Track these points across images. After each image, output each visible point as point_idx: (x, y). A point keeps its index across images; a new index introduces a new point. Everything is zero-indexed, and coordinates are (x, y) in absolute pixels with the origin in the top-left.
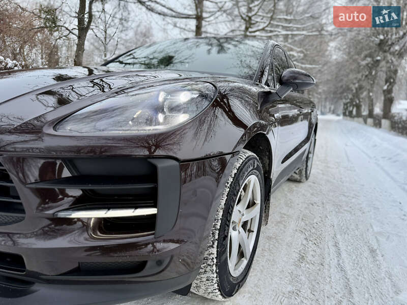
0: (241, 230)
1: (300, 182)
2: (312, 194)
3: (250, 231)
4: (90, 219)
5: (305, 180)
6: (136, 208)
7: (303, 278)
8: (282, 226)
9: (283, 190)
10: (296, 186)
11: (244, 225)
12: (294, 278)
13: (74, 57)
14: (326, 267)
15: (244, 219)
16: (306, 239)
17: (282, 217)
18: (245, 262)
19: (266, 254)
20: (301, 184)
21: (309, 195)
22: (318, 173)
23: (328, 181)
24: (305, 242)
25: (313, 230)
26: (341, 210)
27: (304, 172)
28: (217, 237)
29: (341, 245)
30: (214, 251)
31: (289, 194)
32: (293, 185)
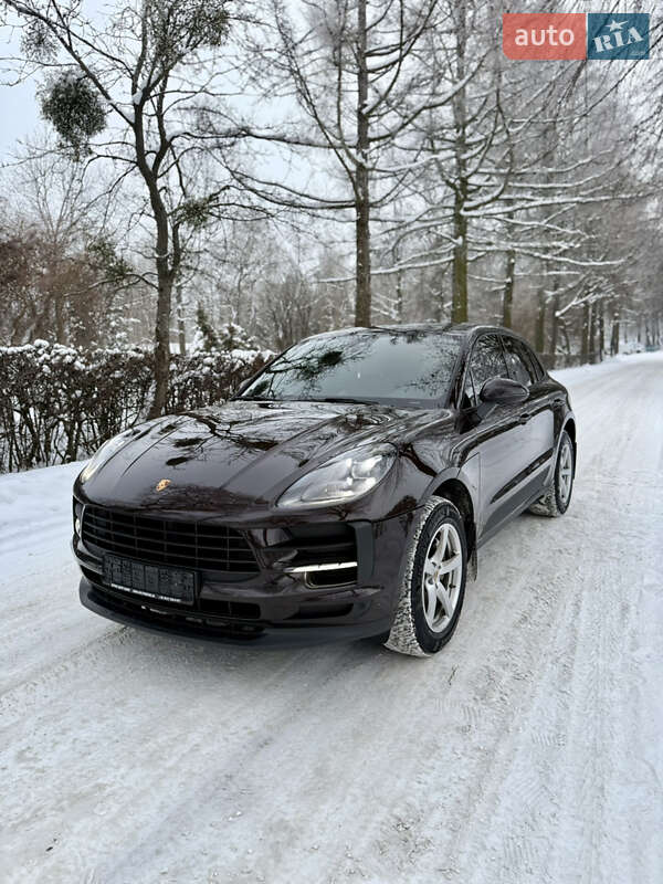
0: (439, 584)
1: (550, 516)
2: (566, 536)
3: (452, 586)
4: (303, 573)
5: (558, 514)
6: (320, 564)
7: (520, 639)
8: (506, 584)
9: (520, 532)
10: (542, 525)
11: (444, 579)
12: (509, 639)
13: (155, 325)
14: (554, 627)
15: (442, 572)
16: (537, 598)
17: (508, 572)
18: (447, 620)
19: (478, 616)
20: (553, 521)
21: (560, 537)
22: (591, 498)
23: (603, 511)
24: (534, 601)
25: (551, 587)
26: (605, 558)
27: (554, 502)
28: (410, 587)
29: (584, 605)
30: (409, 600)
31: (527, 539)
32: (537, 524)
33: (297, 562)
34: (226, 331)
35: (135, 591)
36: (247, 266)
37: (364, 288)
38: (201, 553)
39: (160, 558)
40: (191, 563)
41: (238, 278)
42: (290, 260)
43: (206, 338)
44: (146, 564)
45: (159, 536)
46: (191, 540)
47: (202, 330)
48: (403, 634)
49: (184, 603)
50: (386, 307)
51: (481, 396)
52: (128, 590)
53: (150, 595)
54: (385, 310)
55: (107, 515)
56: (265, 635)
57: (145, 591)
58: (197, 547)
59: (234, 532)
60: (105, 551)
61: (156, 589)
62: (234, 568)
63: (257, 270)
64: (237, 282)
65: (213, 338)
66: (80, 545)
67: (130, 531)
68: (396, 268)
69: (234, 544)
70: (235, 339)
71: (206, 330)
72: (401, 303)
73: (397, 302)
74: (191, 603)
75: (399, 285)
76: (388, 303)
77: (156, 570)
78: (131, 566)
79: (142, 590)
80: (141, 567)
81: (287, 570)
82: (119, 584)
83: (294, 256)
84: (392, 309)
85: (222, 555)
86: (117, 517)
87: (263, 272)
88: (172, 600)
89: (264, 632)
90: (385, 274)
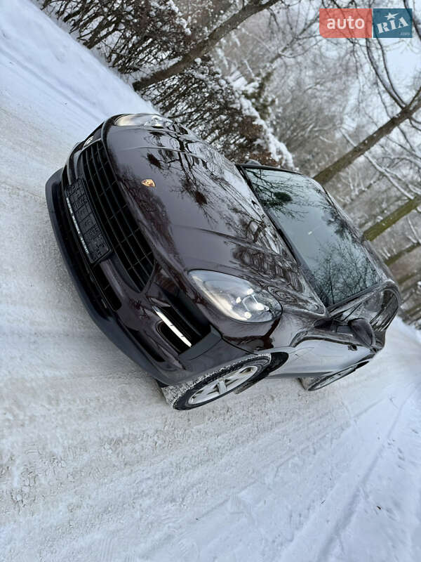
4: (161, 319)
33: (164, 311)
34: (270, 99)
35: (73, 217)
36: (322, 85)
37: (353, 156)
38: (125, 244)
39: (104, 220)
40: (115, 243)
41: (310, 86)
42: (344, 108)
43: (257, 91)
44: (94, 212)
45: (116, 209)
46: (128, 233)
47: (260, 84)
48: (173, 394)
49: (89, 256)
50: (356, 185)
51: (351, 322)
52: (71, 212)
53: (78, 230)
54: (354, 186)
55: (104, 160)
56: (108, 320)
57: (78, 225)
58: (126, 239)
59: (152, 257)
60: (83, 176)
61: (84, 232)
62: (131, 273)
63: (325, 93)
64: (308, 87)
65: (259, 95)
66: (78, 154)
67: (106, 185)
68: (382, 170)
69: (145, 262)
70: (269, 108)
71: (261, 87)
72: (364, 191)
73: (363, 189)
74: (92, 262)
75: (374, 182)
76: (359, 185)
77: (95, 223)
78: (85, 203)
79: (77, 222)
80: (90, 211)
81: (155, 308)
82: (71, 203)
83: (348, 109)
84: (357, 189)
85: (133, 260)
86: (108, 168)
87: (326, 98)
88: (85, 247)
89: (110, 318)
90: (373, 166)
